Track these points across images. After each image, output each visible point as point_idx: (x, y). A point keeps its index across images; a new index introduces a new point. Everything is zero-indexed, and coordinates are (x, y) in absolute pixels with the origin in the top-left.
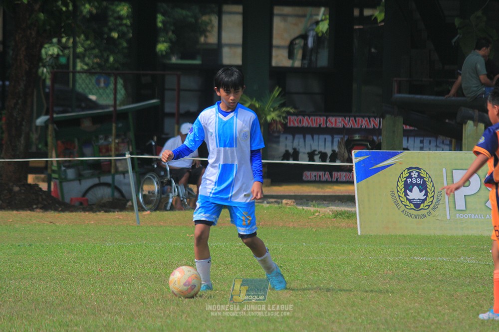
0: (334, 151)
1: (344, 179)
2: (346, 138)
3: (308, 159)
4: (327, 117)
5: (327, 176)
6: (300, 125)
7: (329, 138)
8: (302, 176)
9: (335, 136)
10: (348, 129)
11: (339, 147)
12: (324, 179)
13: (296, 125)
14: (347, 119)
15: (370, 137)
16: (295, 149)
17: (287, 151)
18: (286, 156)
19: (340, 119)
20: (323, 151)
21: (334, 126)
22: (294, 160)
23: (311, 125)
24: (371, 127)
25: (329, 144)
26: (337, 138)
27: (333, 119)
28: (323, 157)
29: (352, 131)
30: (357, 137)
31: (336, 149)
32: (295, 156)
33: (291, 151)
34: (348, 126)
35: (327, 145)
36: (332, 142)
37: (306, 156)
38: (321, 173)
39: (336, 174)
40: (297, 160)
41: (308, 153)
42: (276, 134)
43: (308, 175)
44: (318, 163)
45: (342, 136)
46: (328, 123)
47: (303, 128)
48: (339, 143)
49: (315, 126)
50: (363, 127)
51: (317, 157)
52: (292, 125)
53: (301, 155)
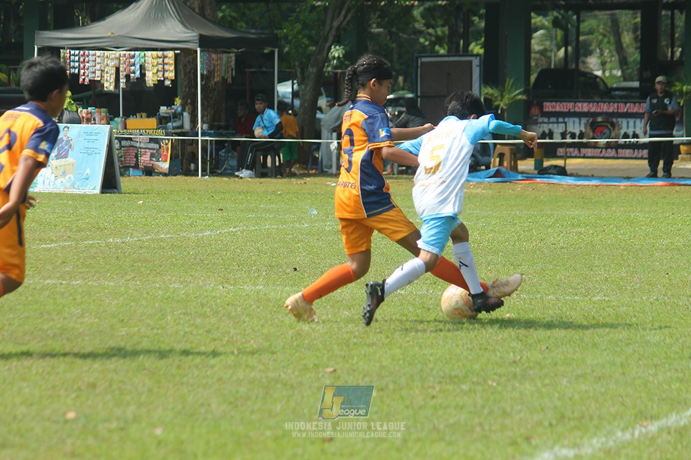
0: (581, 131)
1: (589, 155)
2: (591, 120)
3: (560, 138)
4: (575, 103)
5: (576, 152)
6: (554, 110)
7: (577, 120)
8: (556, 152)
9: (582, 119)
10: (592, 113)
11: (585, 128)
12: (574, 155)
13: (551, 110)
14: (591, 104)
15: (610, 120)
16: (550, 130)
17: (544, 132)
18: (543, 136)
19: (585, 105)
20: (573, 131)
21: (580, 110)
22: (550, 139)
23: (562, 110)
24: (611, 110)
25: (577, 125)
26: (584, 120)
27: (580, 105)
28: (573, 136)
29: (595, 115)
30: (599, 119)
31: (584, 130)
32: (551, 135)
33: (547, 131)
34: (592, 110)
35: (576, 126)
36: (580, 123)
37: (559, 136)
38: (571, 150)
39: (583, 150)
40: (552, 139)
41: (561, 133)
42: (535, 118)
43: (561, 151)
44: (569, 140)
45: (587, 118)
46: (576, 108)
47: (555, 112)
48: (586, 125)
49: (565, 110)
50: (605, 111)
51: (568, 136)
52: (547, 110)
53: (555, 135)
